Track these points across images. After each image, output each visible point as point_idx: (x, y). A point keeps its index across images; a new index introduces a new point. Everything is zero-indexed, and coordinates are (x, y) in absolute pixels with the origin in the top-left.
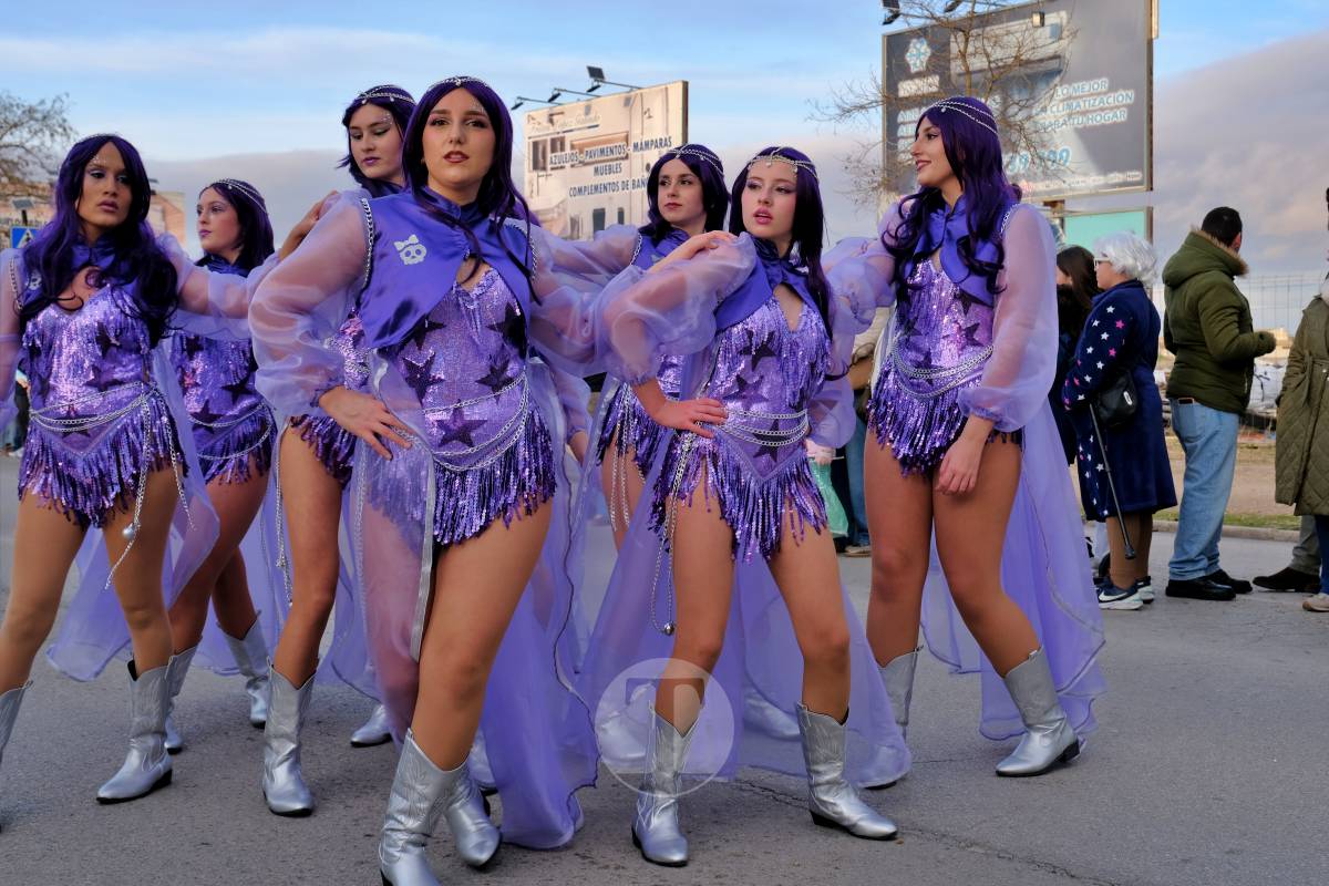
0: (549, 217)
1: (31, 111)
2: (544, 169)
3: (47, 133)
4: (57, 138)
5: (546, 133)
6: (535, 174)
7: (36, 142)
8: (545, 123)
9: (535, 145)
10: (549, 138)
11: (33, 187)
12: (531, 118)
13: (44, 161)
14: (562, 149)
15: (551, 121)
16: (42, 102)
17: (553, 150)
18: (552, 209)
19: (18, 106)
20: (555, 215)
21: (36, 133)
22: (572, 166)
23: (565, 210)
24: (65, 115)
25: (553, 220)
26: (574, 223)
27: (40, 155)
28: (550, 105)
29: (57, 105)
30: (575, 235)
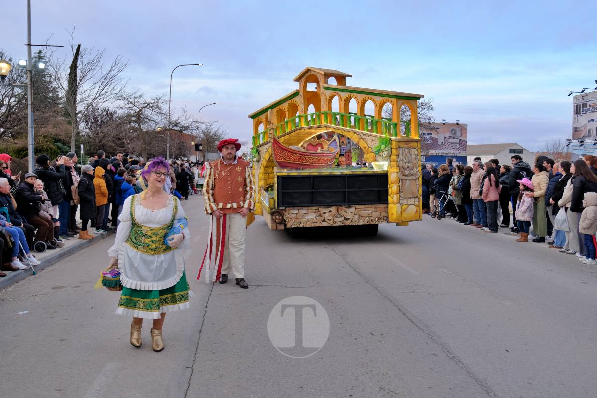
0: (581, 129)
2: (580, 114)
3: (426, 110)
4: (429, 110)
5: (581, 102)
6: (576, 116)
8: (581, 99)
9: (577, 106)
10: (581, 104)
12: (575, 97)
14: (586, 107)
15: (583, 99)
17: (582, 108)
18: (582, 127)
20: (583, 129)
21: (423, 109)
22: (589, 113)
23: (586, 127)
24: (431, 104)
25: (582, 130)
26: (589, 131)
27: (424, 116)
28: (581, 93)
30: (589, 135)
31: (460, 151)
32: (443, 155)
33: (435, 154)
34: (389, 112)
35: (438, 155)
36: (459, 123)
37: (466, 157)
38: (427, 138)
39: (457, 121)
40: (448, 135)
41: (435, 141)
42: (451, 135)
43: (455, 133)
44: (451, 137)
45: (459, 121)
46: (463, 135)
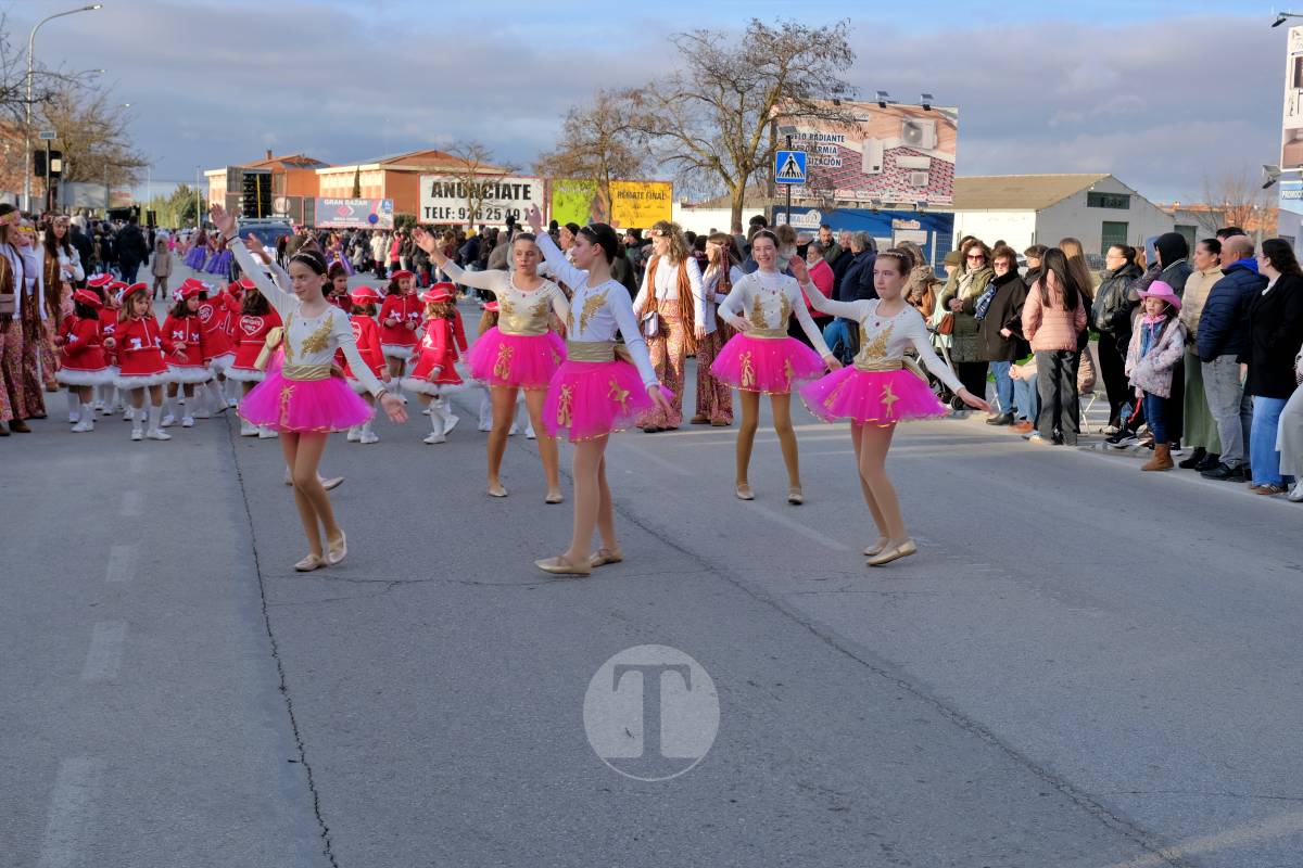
1: (816, 35)
3: (829, 56)
4: (839, 59)
6: (1297, 91)
7: (818, 65)
9: (1297, 62)
11: (815, 107)
12: (1294, 33)
13: (824, 82)
16: (824, 29)
19: (805, 32)
21: (818, 55)
24: (845, 39)
27: (821, 77)
29: (840, 30)
31: (932, 197)
32: (880, 208)
33: (851, 206)
34: (707, 62)
35: (862, 207)
36: (931, 103)
37: (953, 215)
38: (826, 149)
39: (925, 96)
40: (894, 142)
41: (852, 160)
42: (905, 144)
43: (918, 138)
44: (905, 150)
45: (929, 96)
46: (944, 145)
